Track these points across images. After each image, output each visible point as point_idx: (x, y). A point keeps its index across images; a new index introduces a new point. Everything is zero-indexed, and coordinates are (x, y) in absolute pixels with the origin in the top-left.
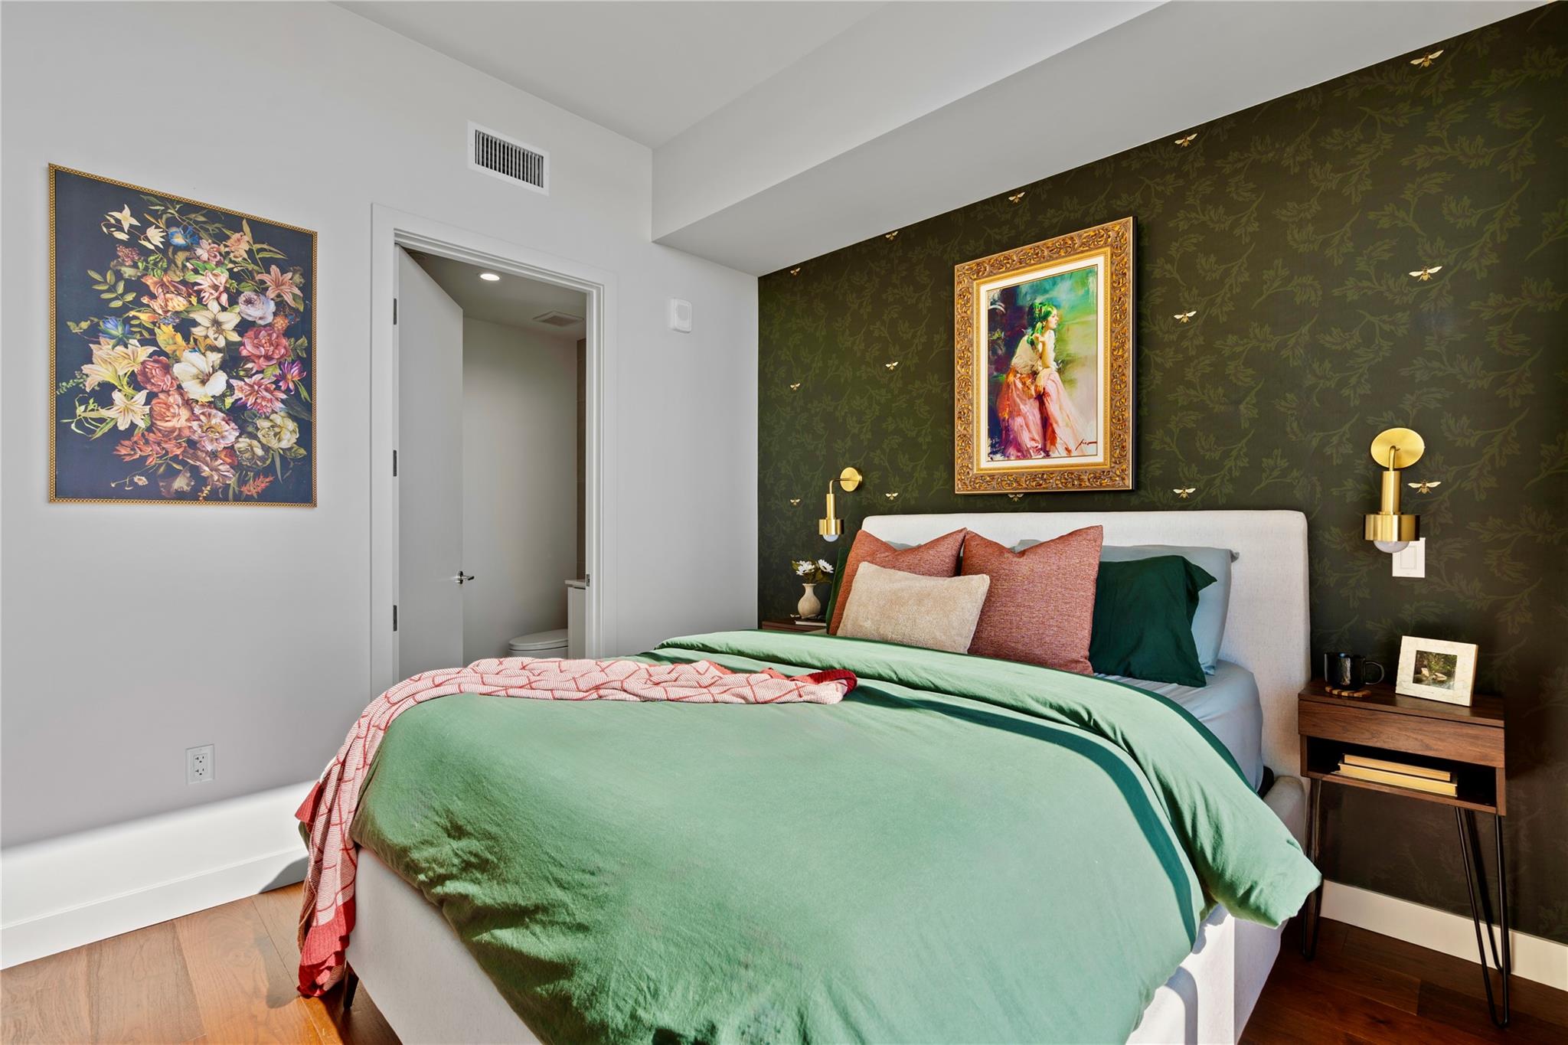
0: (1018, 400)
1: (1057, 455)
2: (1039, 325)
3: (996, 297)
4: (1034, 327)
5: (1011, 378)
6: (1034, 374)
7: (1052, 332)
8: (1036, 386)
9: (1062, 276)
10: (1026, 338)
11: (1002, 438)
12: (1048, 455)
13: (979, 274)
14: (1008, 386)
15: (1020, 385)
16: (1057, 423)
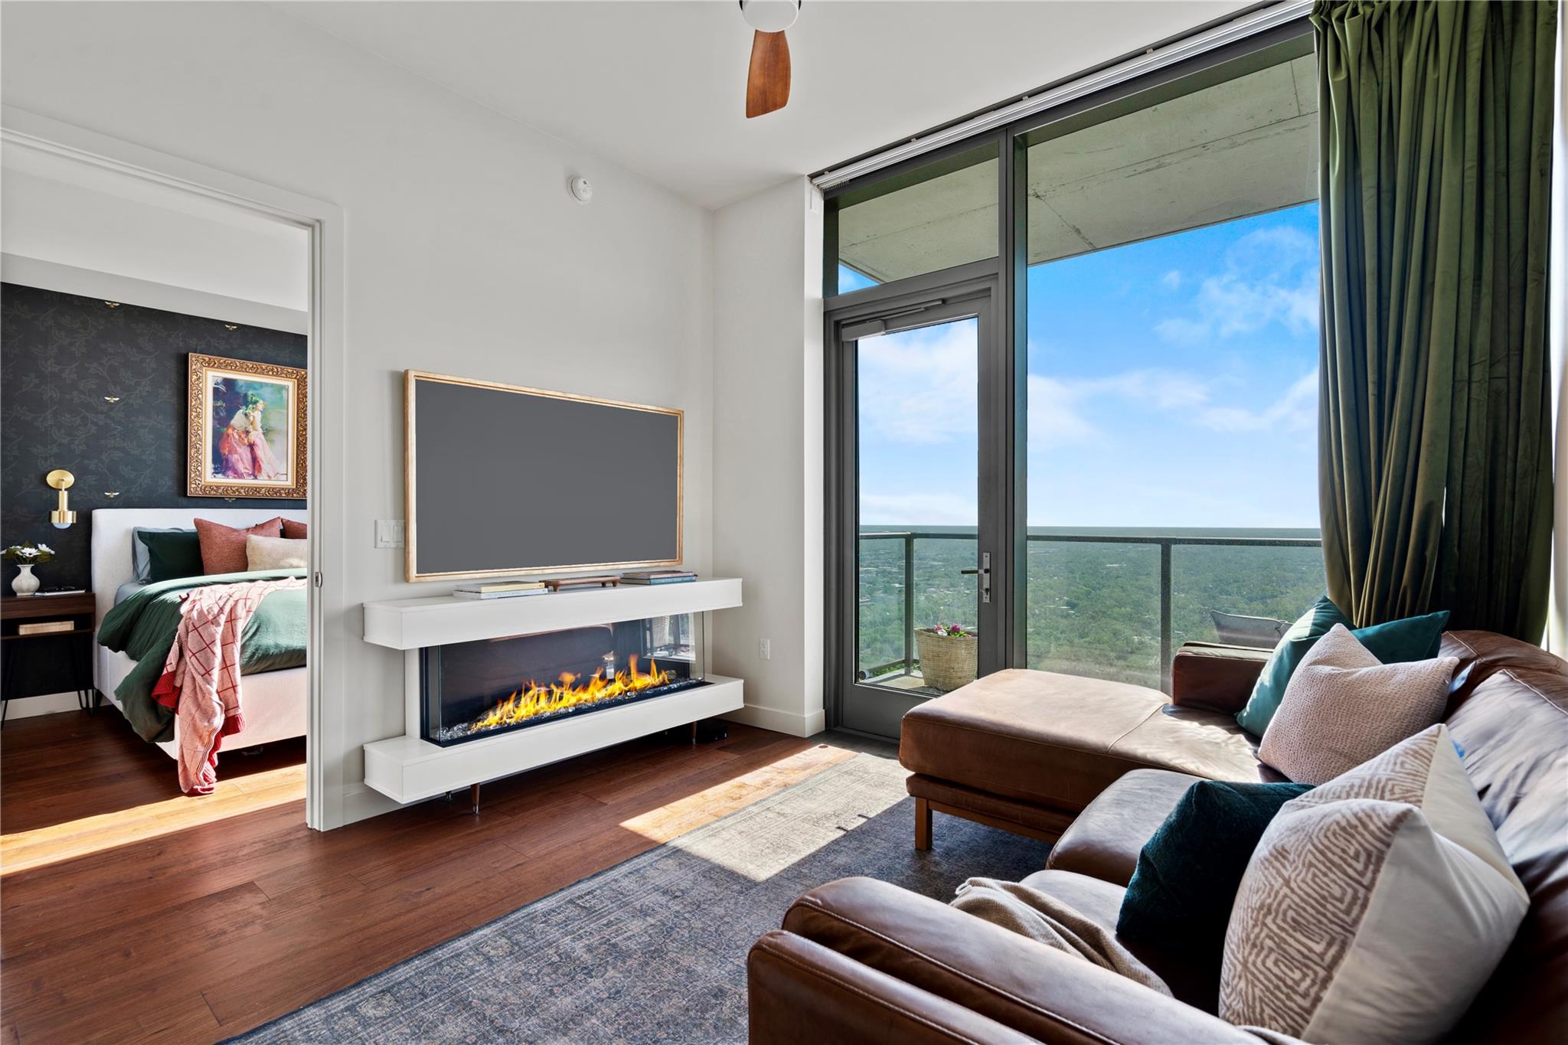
0: (235, 445)
1: (262, 478)
2: (250, 406)
3: (219, 381)
4: (247, 406)
5: (230, 431)
6: (247, 432)
7: (260, 413)
8: (248, 439)
9: (267, 385)
10: (241, 411)
11: (222, 464)
12: (256, 478)
13: (210, 365)
14: (228, 435)
15: (237, 437)
16: (262, 461)
